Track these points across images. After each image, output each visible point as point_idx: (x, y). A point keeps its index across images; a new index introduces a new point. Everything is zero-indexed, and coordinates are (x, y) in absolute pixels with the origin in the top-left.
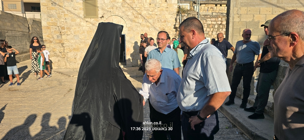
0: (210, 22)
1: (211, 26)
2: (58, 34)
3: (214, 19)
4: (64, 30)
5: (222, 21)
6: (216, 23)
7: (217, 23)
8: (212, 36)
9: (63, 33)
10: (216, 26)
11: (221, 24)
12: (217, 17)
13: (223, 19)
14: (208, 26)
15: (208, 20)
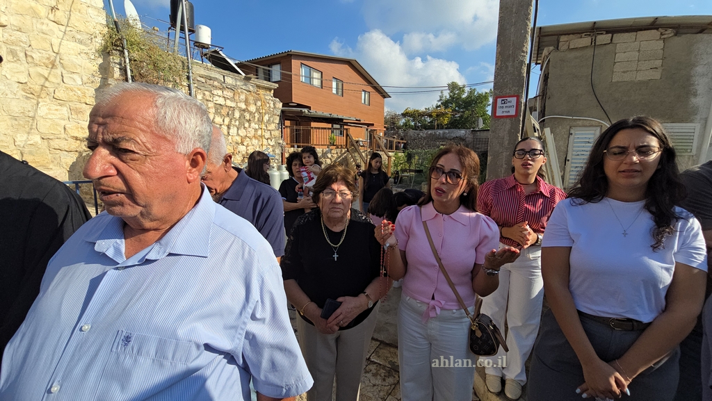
0: (222, 99)
1: (224, 111)
3: (230, 94)
5: (247, 104)
6: (237, 105)
7: (239, 105)
8: (230, 137)
10: (237, 115)
11: (246, 110)
12: (236, 90)
13: (248, 97)
14: (216, 110)
15: (215, 92)
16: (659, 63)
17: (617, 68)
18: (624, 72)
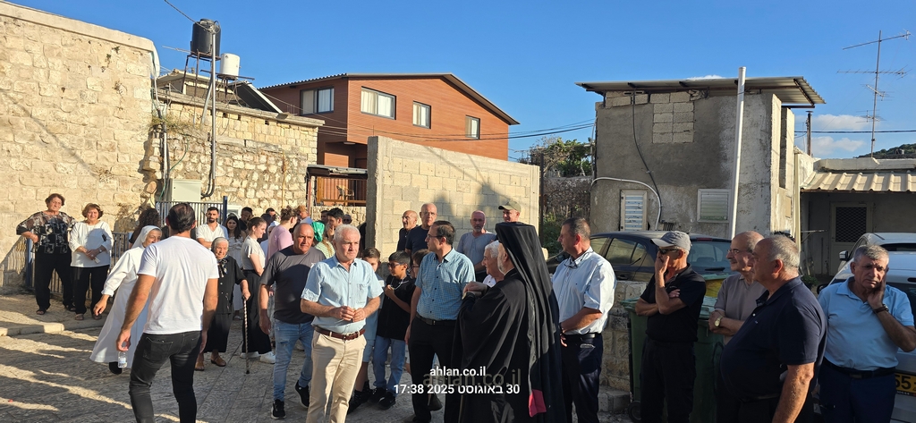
0: (242, 163)
1: (243, 175)
3: (249, 158)
5: (268, 165)
6: (256, 167)
7: (259, 167)
8: (247, 200)
10: (256, 176)
11: (266, 172)
12: (256, 152)
13: (270, 158)
14: (235, 173)
15: (235, 157)
16: (690, 126)
17: (656, 129)
18: (662, 134)
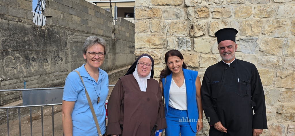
2: (183, 34)
4: (205, 21)
9: (201, 29)
